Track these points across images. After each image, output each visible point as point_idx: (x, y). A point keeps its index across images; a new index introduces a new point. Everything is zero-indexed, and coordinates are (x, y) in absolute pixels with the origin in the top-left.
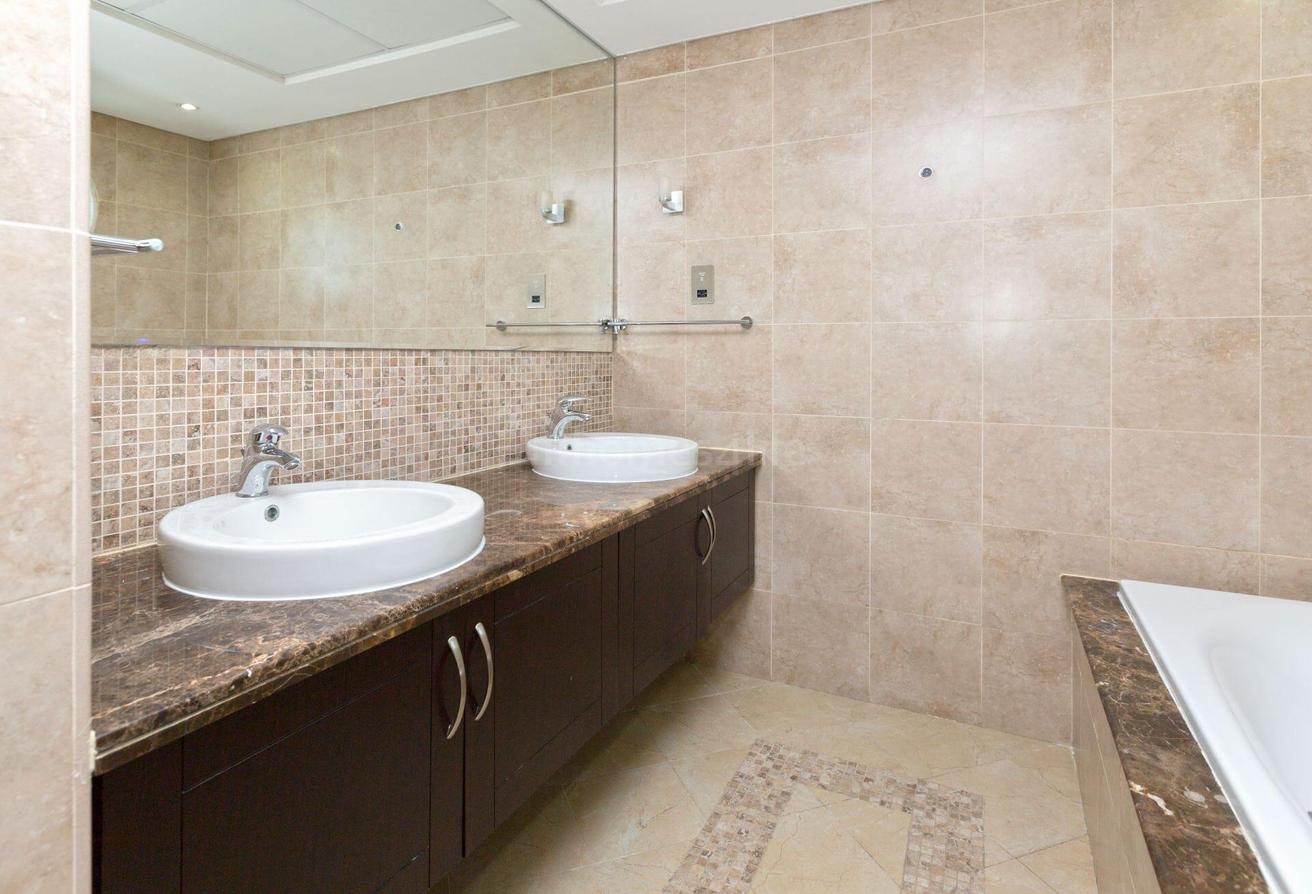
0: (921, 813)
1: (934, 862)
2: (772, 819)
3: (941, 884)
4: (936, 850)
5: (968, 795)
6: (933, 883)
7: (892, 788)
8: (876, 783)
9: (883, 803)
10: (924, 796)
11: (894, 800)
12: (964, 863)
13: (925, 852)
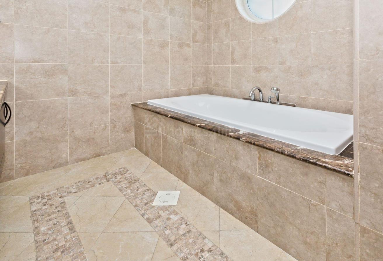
0: (113, 179)
1: (127, 186)
2: (65, 212)
3: (133, 188)
4: (125, 184)
5: (121, 168)
6: (131, 190)
7: (99, 180)
8: (93, 181)
9: (100, 184)
10: (110, 175)
11: (103, 181)
12: (134, 181)
13: (123, 185)
